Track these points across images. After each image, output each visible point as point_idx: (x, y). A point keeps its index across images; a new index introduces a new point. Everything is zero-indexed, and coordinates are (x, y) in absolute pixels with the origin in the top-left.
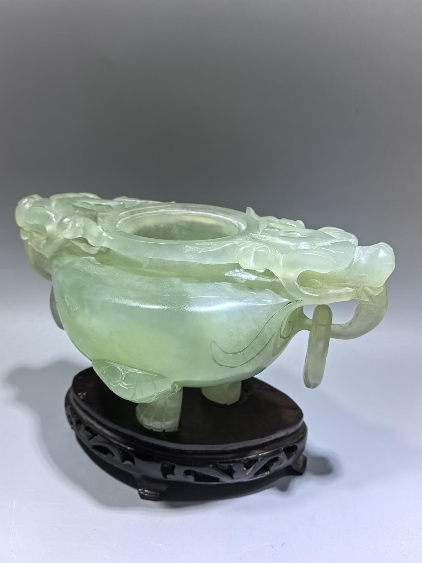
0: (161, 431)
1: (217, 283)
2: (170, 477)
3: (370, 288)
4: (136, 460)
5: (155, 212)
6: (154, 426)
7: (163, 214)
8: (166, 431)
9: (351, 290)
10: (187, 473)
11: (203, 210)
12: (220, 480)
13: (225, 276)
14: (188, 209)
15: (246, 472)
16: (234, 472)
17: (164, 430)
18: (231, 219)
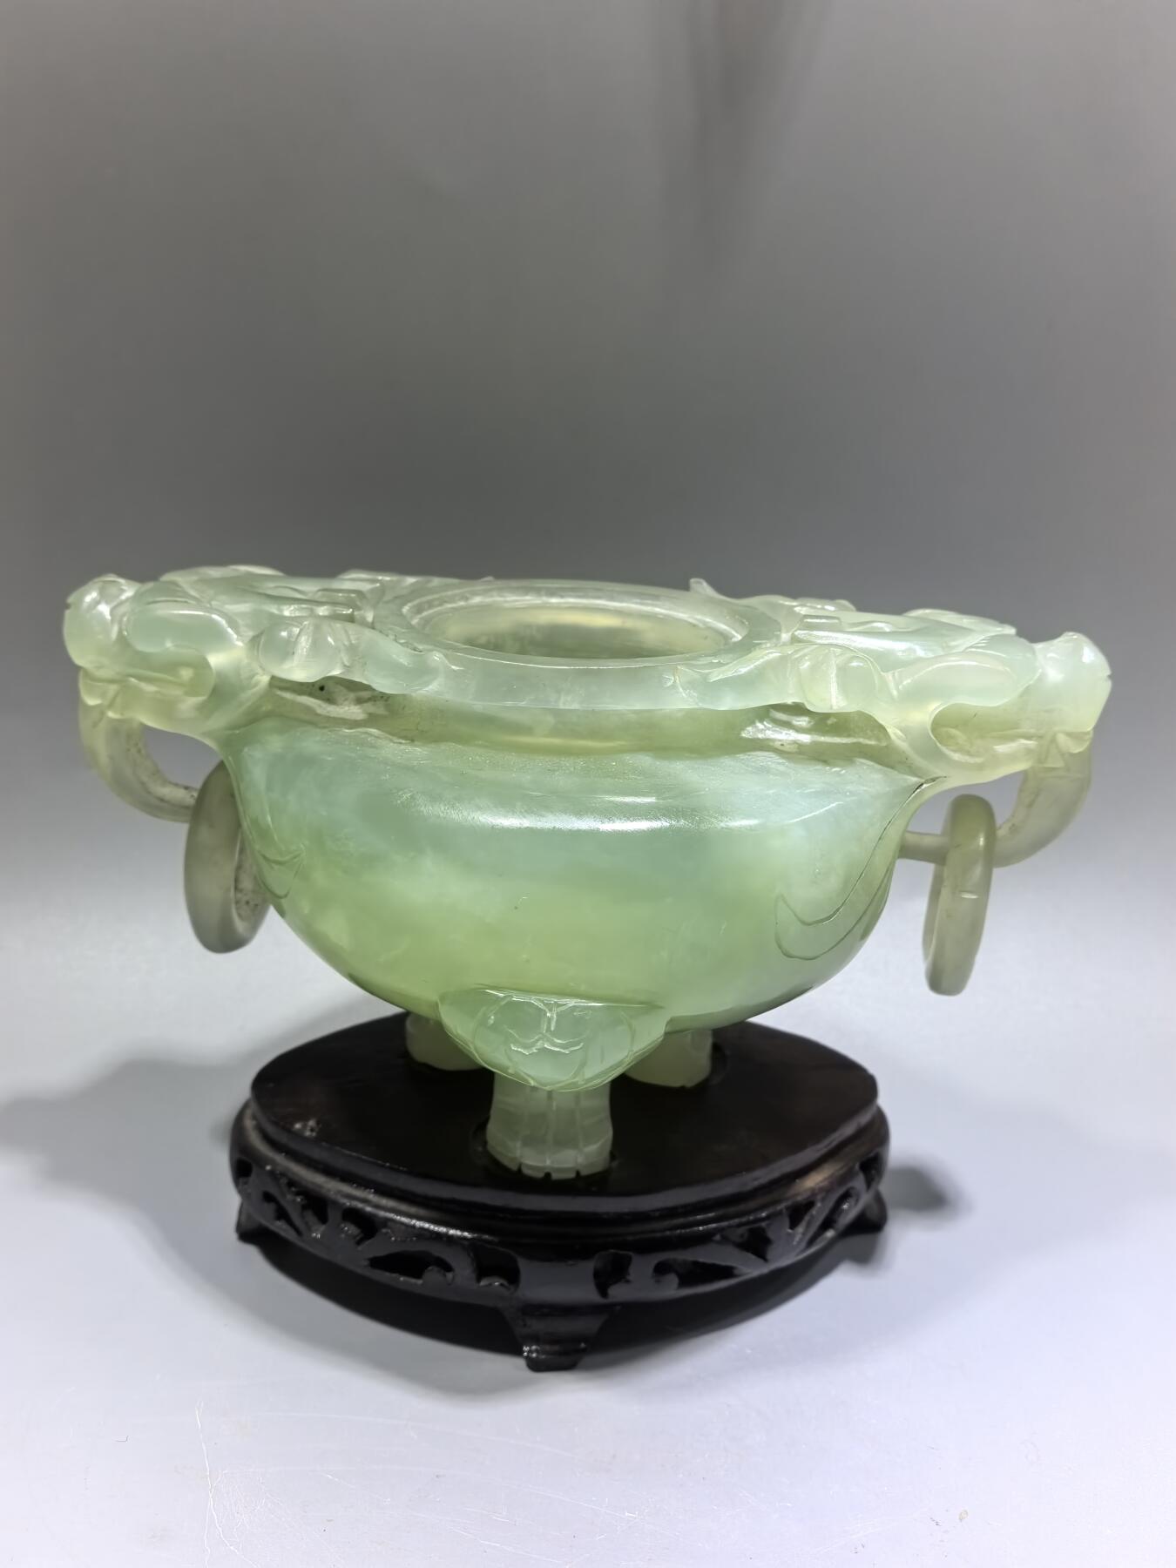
0: (572, 1175)
1: (742, 756)
2: (619, 1293)
3: (1069, 735)
4: (524, 1265)
5: (462, 603)
6: (556, 1166)
7: (483, 608)
8: (584, 1172)
9: (1031, 743)
10: (661, 1270)
11: (581, 594)
12: (736, 1272)
13: (742, 738)
14: (538, 591)
15: (791, 1237)
16: (767, 1242)
17: (578, 1173)
18: (666, 609)
